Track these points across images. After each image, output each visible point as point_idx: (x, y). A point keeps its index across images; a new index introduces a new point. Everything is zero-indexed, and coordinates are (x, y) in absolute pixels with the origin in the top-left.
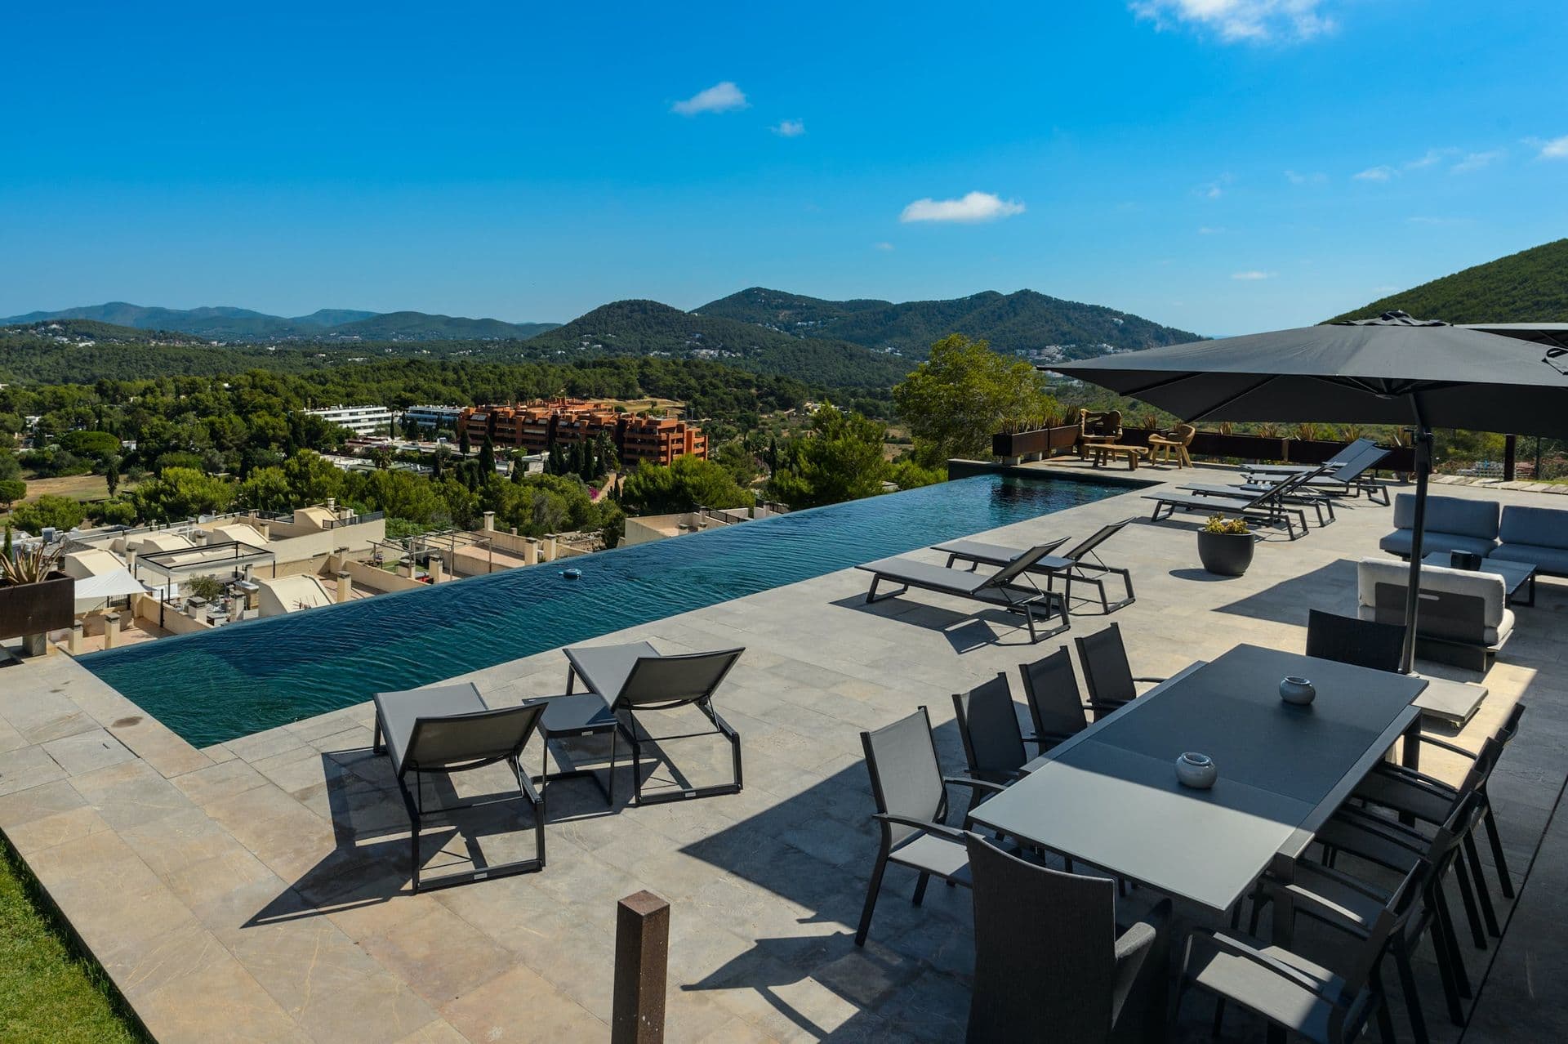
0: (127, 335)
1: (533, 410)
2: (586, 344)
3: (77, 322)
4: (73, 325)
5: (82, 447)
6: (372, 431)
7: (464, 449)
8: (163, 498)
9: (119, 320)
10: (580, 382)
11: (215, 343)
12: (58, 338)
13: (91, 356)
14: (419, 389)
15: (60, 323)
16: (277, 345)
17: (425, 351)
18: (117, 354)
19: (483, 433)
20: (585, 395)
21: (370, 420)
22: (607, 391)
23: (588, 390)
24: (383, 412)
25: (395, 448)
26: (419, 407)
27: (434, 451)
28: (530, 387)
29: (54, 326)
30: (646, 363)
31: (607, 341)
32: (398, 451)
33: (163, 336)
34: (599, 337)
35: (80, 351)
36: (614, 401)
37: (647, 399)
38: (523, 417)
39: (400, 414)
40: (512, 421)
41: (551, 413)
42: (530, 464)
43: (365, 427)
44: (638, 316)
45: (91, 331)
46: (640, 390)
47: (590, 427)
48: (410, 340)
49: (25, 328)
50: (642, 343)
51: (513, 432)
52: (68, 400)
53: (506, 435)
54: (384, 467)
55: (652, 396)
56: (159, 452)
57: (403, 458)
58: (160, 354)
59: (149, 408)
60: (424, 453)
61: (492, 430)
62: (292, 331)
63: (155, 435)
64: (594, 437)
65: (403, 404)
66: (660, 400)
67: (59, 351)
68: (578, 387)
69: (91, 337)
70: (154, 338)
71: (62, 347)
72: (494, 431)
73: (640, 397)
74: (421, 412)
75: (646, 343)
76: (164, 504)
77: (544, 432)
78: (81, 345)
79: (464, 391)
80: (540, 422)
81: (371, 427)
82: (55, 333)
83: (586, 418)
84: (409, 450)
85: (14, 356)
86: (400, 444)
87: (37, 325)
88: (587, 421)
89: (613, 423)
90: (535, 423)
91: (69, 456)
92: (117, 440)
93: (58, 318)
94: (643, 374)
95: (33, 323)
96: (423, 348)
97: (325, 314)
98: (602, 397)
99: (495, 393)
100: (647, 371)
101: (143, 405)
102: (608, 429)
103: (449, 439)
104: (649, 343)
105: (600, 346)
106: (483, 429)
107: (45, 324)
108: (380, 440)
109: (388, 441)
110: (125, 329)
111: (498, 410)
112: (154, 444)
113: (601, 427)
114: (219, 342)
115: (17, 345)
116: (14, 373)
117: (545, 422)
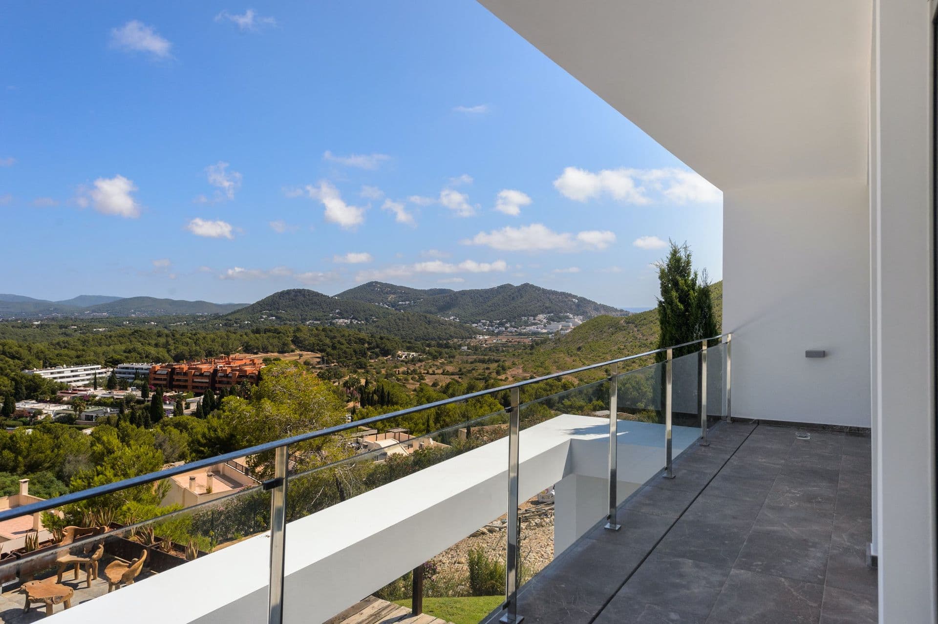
1: (200, 366)
2: (264, 317)
6: (87, 382)
7: (145, 395)
10: (252, 343)
14: (135, 350)
16: (42, 321)
17: (153, 323)
19: (164, 382)
20: (255, 351)
21: (87, 375)
22: (270, 348)
23: (258, 348)
24: (98, 369)
25: (95, 396)
26: (125, 365)
27: (123, 397)
28: (216, 347)
30: (298, 330)
31: (279, 315)
32: (97, 398)
34: (274, 312)
36: (276, 354)
37: (298, 352)
38: (193, 371)
39: (112, 370)
40: (185, 374)
41: (213, 368)
42: (191, 405)
43: (83, 380)
44: (301, 298)
46: (293, 347)
47: (240, 377)
48: (143, 316)
50: (302, 316)
51: (186, 381)
53: (181, 383)
54: (81, 411)
55: (301, 350)
57: (100, 403)
60: (117, 399)
61: (172, 379)
62: (56, 310)
64: (239, 383)
65: (114, 363)
66: (306, 353)
68: (250, 346)
72: (173, 380)
73: (293, 351)
74: (127, 368)
75: (304, 316)
77: (208, 381)
79: (169, 351)
80: (205, 374)
81: (88, 380)
83: (237, 370)
84: (105, 397)
86: (100, 393)
88: (237, 373)
89: (255, 374)
90: (202, 375)
94: (295, 336)
96: (151, 321)
97: (82, 298)
98: (267, 352)
99: (190, 352)
100: (298, 335)
102: (252, 377)
103: (138, 387)
104: (306, 315)
105: (274, 318)
106: (165, 380)
108: (85, 391)
109: (91, 391)
111: (176, 367)
113: (247, 376)
117: (208, 374)
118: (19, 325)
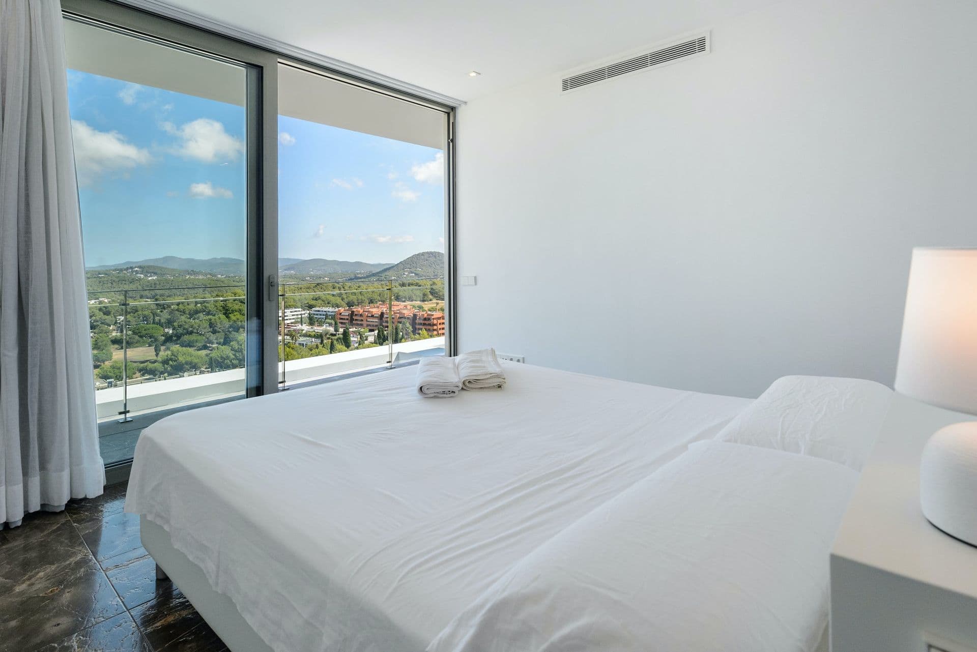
0: (174, 272)
1: (371, 310)
2: (406, 273)
3: (148, 267)
4: (146, 269)
5: (144, 332)
6: (293, 321)
7: (336, 330)
8: (171, 362)
9: (171, 266)
10: (401, 294)
11: (220, 276)
12: (138, 275)
13: (155, 284)
14: (320, 298)
15: (140, 267)
17: (326, 279)
18: (168, 283)
19: (347, 321)
20: (403, 300)
21: (293, 315)
22: (414, 298)
23: (405, 298)
24: (299, 311)
25: (303, 330)
26: (317, 309)
27: (321, 331)
28: (376, 297)
29: (137, 269)
30: (434, 283)
31: (417, 272)
32: (304, 332)
33: (193, 273)
34: (413, 270)
35: (149, 281)
36: (419, 302)
37: (435, 301)
38: (367, 313)
39: (308, 312)
40: (361, 315)
41: (381, 311)
42: (369, 338)
43: (290, 319)
44: (432, 259)
45: (155, 271)
46: (431, 297)
47: (400, 318)
48: (319, 273)
49: (121, 270)
50: (434, 272)
51: (362, 320)
52: (140, 308)
53: (359, 322)
54: (296, 340)
55: (437, 300)
56: (182, 334)
57: (306, 335)
58: (190, 283)
59: (181, 312)
60: (317, 332)
61: (352, 320)
63: (180, 326)
64: (400, 323)
65: (310, 307)
66: (441, 301)
67: (138, 282)
68: (399, 296)
69: (155, 274)
70: (188, 274)
71: (140, 279)
72: (352, 319)
73: (431, 300)
74: (318, 311)
75: (436, 273)
76: (171, 366)
77: (377, 321)
78: (150, 278)
79: (343, 299)
80: (375, 316)
81: (293, 319)
82: (137, 272)
83: (397, 313)
84: (309, 331)
85: (114, 284)
86: (306, 328)
87: (127, 269)
88: (398, 315)
89: (410, 316)
90: (372, 316)
91: (137, 337)
92: (162, 329)
93: (139, 265)
94: (432, 289)
95: (125, 267)
96: (325, 277)
98: (412, 301)
99: (358, 300)
100: (434, 287)
101: (178, 310)
102: (408, 318)
103: (330, 324)
104: (438, 273)
105: (413, 274)
106: (347, 319)
107: (131, 268)
108: (295, 326)
109: (299, 327)
110: (173, 270)
111: (355, 310)
112: (180, 331)
113: (405, 318)
114: (222, 276)
115: (117, 280)
116: (115, 294)
117: (377, 315)
118: (238, 280)
